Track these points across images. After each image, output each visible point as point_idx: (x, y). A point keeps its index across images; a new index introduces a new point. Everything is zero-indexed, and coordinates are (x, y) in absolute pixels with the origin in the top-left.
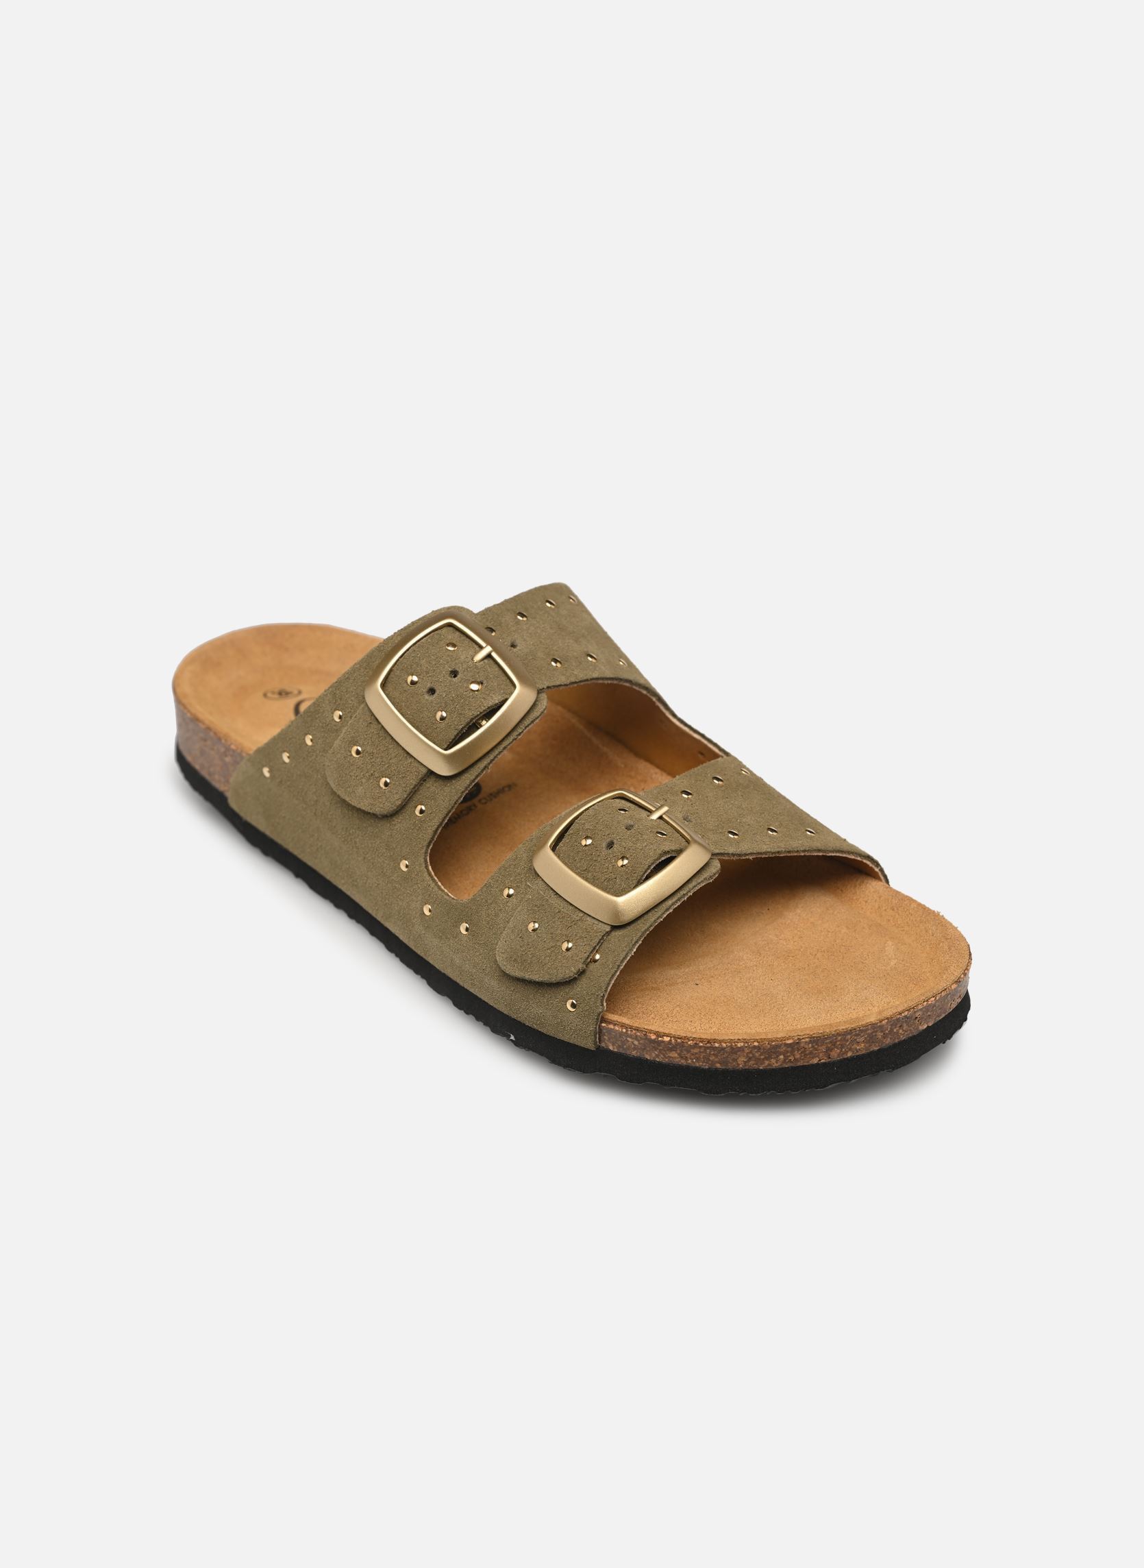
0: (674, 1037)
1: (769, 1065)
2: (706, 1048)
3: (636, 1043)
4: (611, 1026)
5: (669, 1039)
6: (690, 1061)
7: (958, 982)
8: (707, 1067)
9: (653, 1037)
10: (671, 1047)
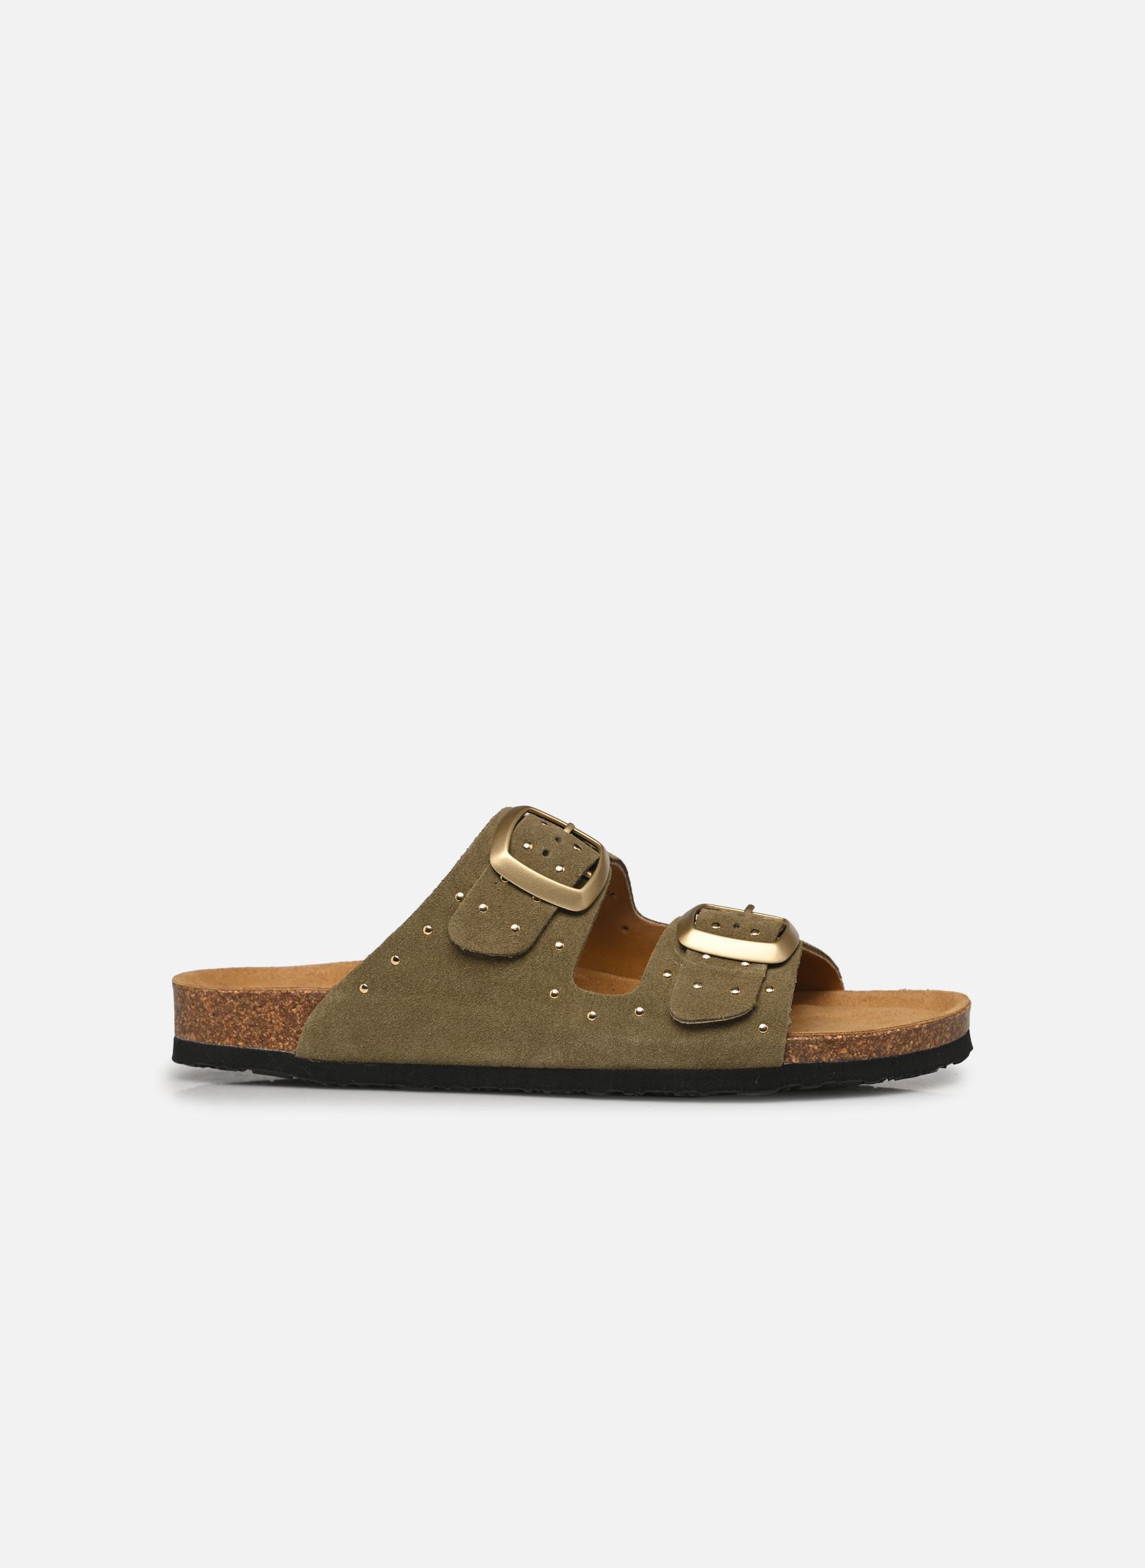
0: (845, 1035)
1: (905, 1050)
2: (868, 1039)
3: (816, 1047)
4: (795, 1038)
5: (841, 1037)
6: (855, 1055)
7: (964, 1009)
8: (867, 1059)
9: (830, 1038)
10: (843, 1044)
